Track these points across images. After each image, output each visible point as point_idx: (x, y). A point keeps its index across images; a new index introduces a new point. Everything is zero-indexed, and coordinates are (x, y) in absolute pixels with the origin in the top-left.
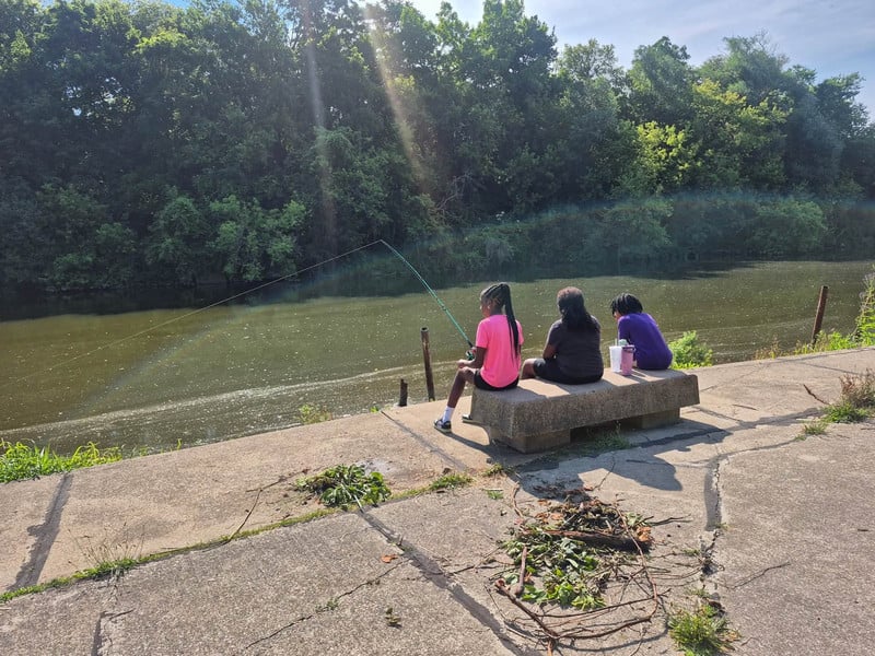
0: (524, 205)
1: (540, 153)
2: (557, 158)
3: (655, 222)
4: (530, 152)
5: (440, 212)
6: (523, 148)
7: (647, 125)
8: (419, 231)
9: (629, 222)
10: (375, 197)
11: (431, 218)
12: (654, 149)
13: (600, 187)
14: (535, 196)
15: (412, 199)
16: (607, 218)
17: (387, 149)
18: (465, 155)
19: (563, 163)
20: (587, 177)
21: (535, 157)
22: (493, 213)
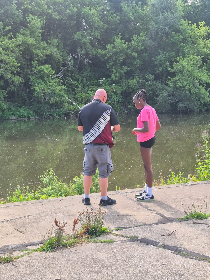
0: (118, 74)
1: (128, 40)
2: (140, 44)
3: (201, 87)
4: (122, 39)
5: (58, 77)
6: (117, 36)
7: (200, 23)
8: (43, 90)
9: (184, 87)
10: (12, 66)
11: (52, 81)
12: (203, 39)
13: (167, 63)
14: (125, 68)
15: (39, 68)
16: (171, 84)
17: (24, 34)
18: (79, 40)
19: (143, 47)
20: (159, 57)
21: (125, 43)
22: (98, 79)
